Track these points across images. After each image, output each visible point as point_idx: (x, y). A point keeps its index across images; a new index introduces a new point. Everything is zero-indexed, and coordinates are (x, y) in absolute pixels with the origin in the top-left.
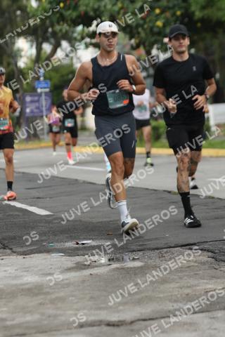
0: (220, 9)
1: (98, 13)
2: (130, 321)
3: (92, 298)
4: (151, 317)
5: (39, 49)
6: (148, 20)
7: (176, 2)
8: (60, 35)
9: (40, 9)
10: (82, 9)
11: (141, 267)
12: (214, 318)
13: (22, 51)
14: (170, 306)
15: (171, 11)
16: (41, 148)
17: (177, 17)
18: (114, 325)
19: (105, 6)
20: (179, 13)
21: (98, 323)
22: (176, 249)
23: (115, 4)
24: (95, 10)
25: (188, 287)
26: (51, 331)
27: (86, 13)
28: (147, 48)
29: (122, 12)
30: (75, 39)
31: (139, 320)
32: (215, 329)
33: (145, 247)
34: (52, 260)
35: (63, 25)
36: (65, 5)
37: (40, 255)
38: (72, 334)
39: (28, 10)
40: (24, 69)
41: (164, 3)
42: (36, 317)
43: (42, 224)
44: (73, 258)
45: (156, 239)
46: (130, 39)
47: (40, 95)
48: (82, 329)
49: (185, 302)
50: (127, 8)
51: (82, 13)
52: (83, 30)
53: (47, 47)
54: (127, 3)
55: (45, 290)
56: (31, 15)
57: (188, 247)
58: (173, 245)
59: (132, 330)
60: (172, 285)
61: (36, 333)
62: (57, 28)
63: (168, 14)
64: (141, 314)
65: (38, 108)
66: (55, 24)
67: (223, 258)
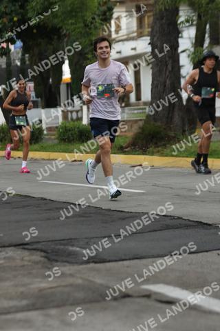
15: (9, 17)
22: (10, 248)
25: (23, 286)
57: (21, 247)
58: (7, 245)
60: (7, 284)
63: (5, 20)
67: (56, 257)
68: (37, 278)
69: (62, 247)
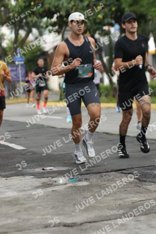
0: (142, 6)
1: (58, 9)
2: (80, 223)
3: (53, 207)
4: (94, 221)
5: (17, 34)
7: (112, 1)
8: (31, 24)
9: (18, 6)
10: (47, 6)
11: (88, 186)
12: (138, 221)
13: (5, 35)
14: (108, 213)
15: (109, 8)
16: (19, 103)
17: (113, 12)
18: (68, 226)
19: (62, 4)
20: (114, 9)
21: (57, 225)
22: (112, 173)
23: (69, 3)
24: (56, 7)
25: (121, 199)
26: (25, 230)
27: (49, 9)
28: (92, 33)
29: (74, 8)
30: (42, 27)
31: (86, 222)
32: (139, 229)
33: (90, 171)
34: (26, 181)
35: (33, 17)
36: (34, 4)
37: (17, 177)
38: (39, 232)
39: (9, 7)
40: (6, 48)
41: (103, 2)
42: (15, 220)
43: (19, 156)
44: (40, 180)
45: (98, 166)
47: (17, 66)
48: (47, 229)
49: (118, 210)
50: (78, 5)
51: (47, 9)
52: (47, 21)
53: (22, 33)
54: (78, 2)
55: (21, 202)
56: (11, 10)
57: (120, 172)
58: (109, 171)
59: (81, 230)
60: (109, 198)
61: (14, 232)
62: (29, 19)
63: (106, 10)
64: (88, 218)
65: (16, 75)
66: (28, 16)
67: (144, 179)
68: (131, 194)
69: (149, 171)
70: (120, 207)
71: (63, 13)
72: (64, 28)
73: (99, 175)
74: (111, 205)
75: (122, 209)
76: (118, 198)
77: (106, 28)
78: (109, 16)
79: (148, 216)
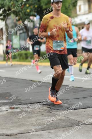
1: (3, 6)
2: (15, 134)
4: (24, 132)
6: (23, 9)
7: (35, 2)
11: (20, 112)
12: (50, 133)
14: (32, 128)
15: (33, 6)
17: (36, 8)
18: (9, 136)
19: (6, 3)
20: (36, 6)
21: (2, 135)
22: (34, 104)
23: (10, 2)
24: (2, 5)
25: (40, 120)
28: (23, 21)
29: (13, 6)
31: (19, 133)
32: (50, 137)
33: (21, 103)
41: (30, 2)
45: (26, 100)
46: (16, 17)
49: (38, 126)
50: (15, 4)
54: (15, 2)
58: (33, 103)
59: (16, 138)
60: (33, 119)
63: (32, 7)
64: (20, 131)
67: (53, 108)
68: (45, 117)
70: (39, 124)
71: (6, 8)
72: (6, 17)
73: (27, 105)
74: (34, 123)
75: (40, 126)
76: (38, 119)
77: (31, 18)
78: (34, 11)
79: (56, 130)
